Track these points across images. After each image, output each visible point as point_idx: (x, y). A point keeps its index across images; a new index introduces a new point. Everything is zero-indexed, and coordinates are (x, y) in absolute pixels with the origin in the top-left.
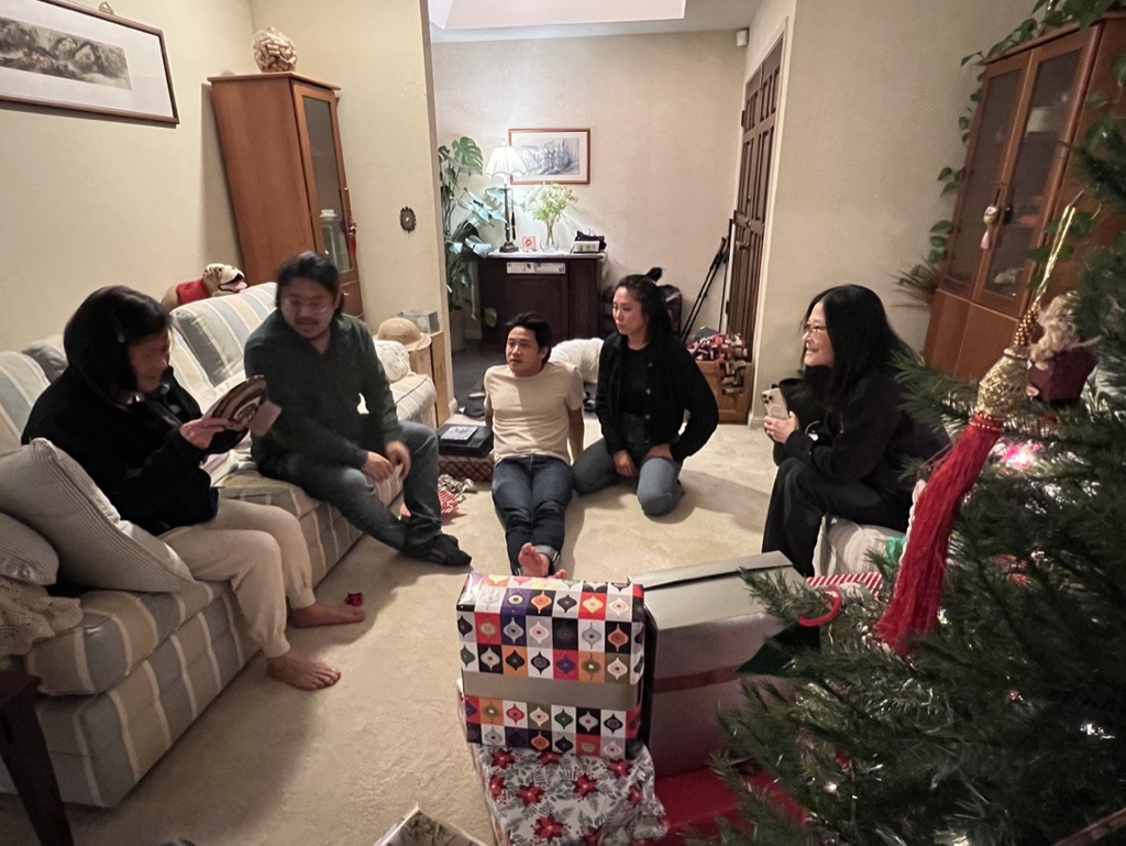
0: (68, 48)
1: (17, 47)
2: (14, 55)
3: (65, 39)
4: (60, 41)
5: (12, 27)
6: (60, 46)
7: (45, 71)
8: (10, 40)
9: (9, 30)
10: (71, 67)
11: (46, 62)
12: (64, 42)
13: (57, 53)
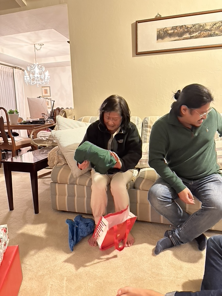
0: (218, 26)
1: (196, 32)
2: (194, 35)
3: (218, 23)
4: (215, 24)
5: (197, 26)
6: (214, 27)
7: (204, 37)
8: (194, 30)
9: (195, 27)
10: (217, 32)
11: (206, 33)
12: (217, 24)
13: (212, 29)
